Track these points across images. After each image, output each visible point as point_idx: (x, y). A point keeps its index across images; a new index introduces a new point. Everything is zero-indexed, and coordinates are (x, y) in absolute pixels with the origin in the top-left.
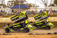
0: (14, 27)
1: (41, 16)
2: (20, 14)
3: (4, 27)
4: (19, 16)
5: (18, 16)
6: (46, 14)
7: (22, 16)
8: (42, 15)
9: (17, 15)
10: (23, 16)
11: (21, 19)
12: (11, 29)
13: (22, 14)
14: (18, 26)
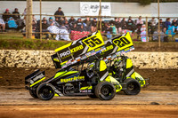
0: (62, 81)
1: (111, 47)
2: (86, 41)
4: (84, 46)
5: (81, 47)
6: (129, 43)
7: (94, 45)
8: (114, 46)
9: (78, 44)
10: (97, 46)
11: (89, 55)
13: (95, 41)
14: (75, 79)
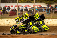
3: (11, 28)
12: (17, 30)
14: (23, 27)
